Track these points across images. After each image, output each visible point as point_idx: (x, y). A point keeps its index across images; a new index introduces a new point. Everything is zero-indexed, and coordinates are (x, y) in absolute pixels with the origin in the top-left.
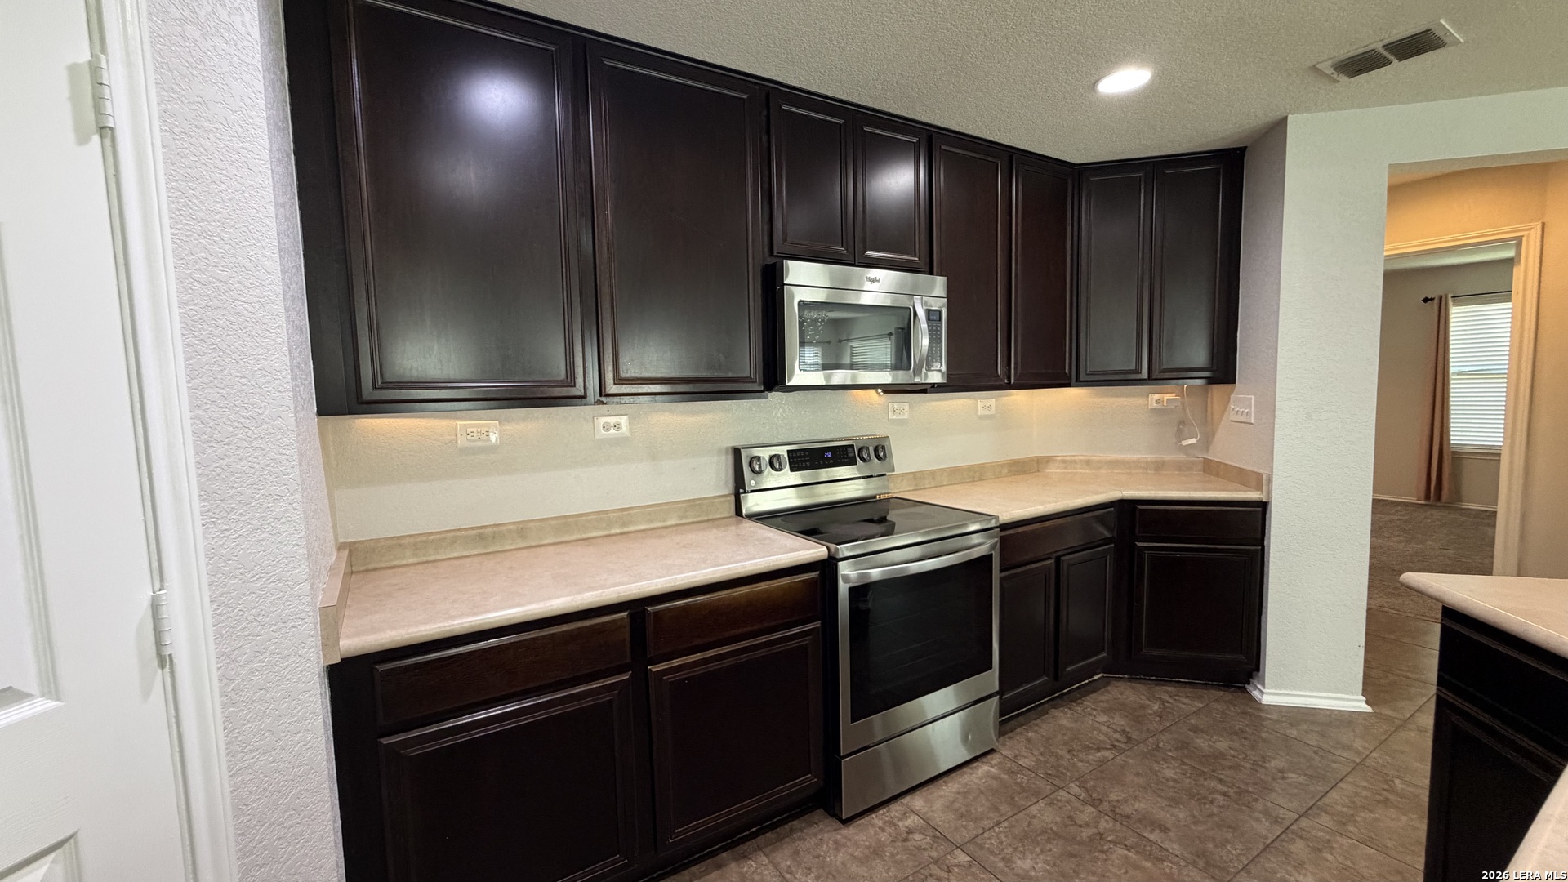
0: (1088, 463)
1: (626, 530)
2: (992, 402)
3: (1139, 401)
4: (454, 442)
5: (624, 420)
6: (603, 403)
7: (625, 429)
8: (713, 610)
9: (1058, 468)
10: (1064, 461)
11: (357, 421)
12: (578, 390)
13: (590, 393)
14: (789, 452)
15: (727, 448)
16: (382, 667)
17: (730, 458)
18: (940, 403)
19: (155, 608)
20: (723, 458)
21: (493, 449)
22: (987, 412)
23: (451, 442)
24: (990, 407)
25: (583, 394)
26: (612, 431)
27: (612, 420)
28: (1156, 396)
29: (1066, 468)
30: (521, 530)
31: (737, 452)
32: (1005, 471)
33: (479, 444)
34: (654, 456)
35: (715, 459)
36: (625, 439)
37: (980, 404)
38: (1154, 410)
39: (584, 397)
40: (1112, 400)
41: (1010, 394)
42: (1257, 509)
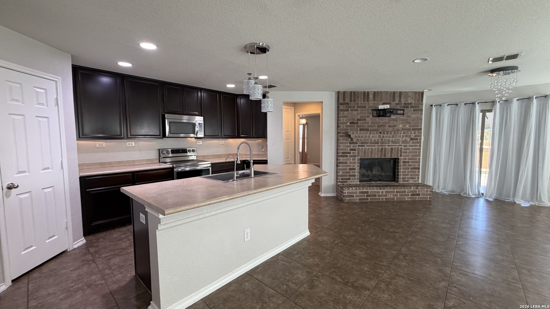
1: (133, 164)
2: (224, 141)
3: (255, 142)
4: (95, 146)
5: (133, 143)
6: (128, 139)
7: (133, 145)
12: (123, 136)
14: (171, 150)
15: (157, 149)
16: (86, 179)
17: (158, 151)
19: (62, 162)
20: (156, 151)
21: (104, 148)
22: (222, 143)
25: (123, 137)
26: (130, 145)
27: (130, 143)
28: (258, 141)
30: (110, 163)
31: (159, 150)
33: (101, 146)
34: (140, 150)
35: (154, 151)
36: (133, 147)
37: (220, 142)
38: (257, 144)
39: (124, 138)
41: (228, 140)
42: (266, 161)
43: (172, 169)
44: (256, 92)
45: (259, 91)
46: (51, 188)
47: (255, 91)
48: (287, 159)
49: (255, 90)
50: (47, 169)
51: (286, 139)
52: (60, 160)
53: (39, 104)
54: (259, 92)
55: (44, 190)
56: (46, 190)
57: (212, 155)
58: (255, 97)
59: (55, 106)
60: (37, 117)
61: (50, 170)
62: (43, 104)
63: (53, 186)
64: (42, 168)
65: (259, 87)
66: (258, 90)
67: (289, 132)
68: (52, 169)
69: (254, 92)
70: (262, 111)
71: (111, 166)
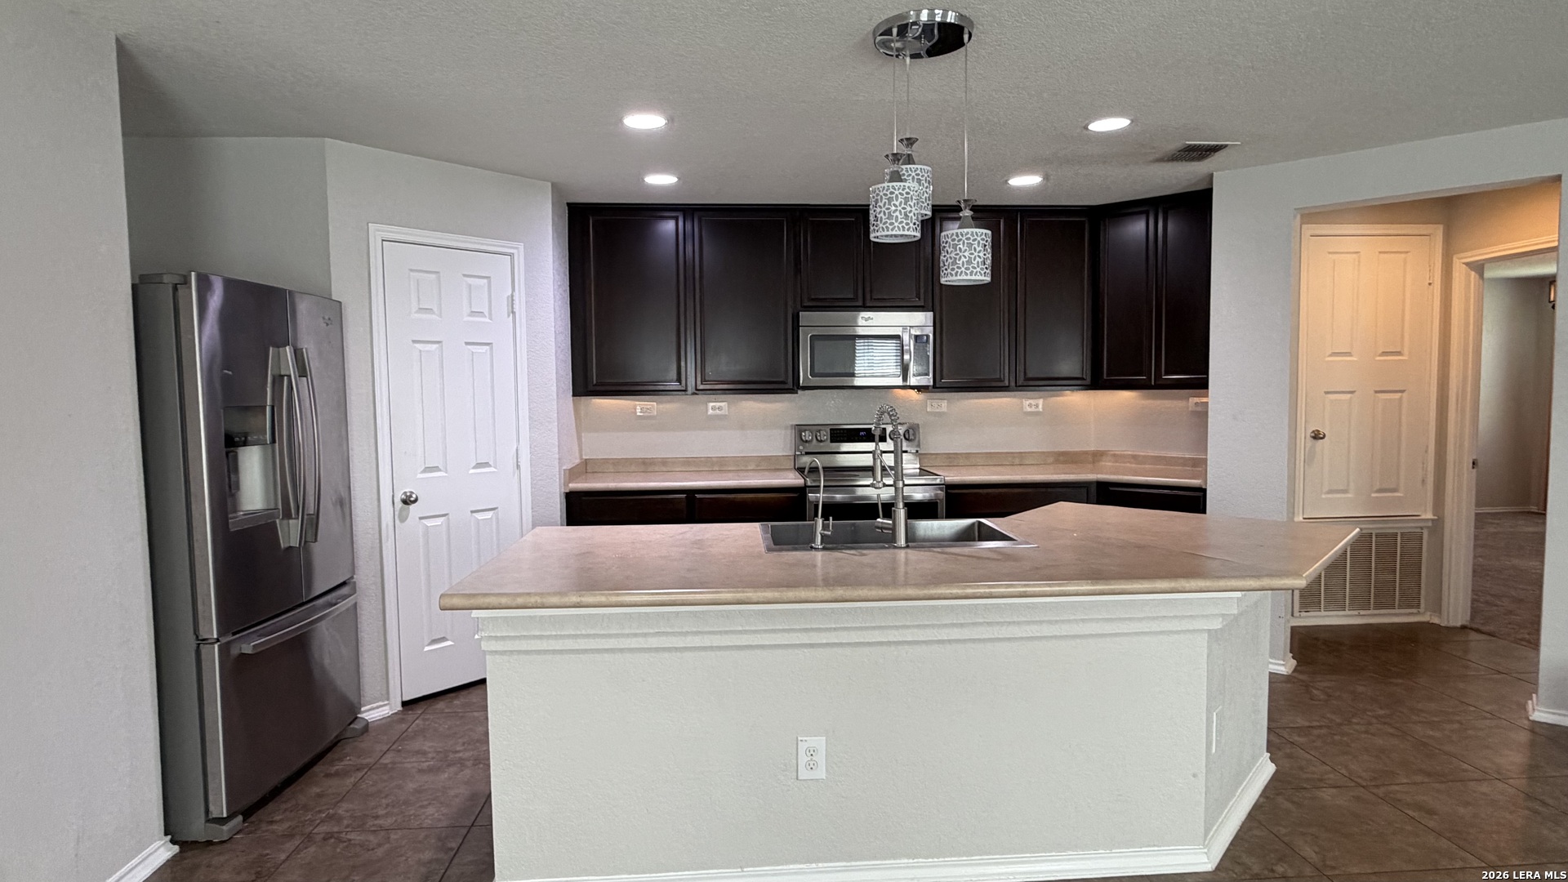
0: (1134, 457)
2: (1040, 401)
3: (1180, 404)
5: (725, 405)
6: (696, 394)
7: (725, 411)
8: (732, 502)
9: (1110, 461)
10: (1114, 455)
11: (594, 400)
12: (683, 387)
13: (689, 388)
14: (831, 430)
15: (792, 425)
17: (794, 432)
18: (981, 401)
19: (517, 453)
20: (789, 432)
21: (653, 418)
22: (1034, 411)
23: (632, 412)
24: (1037, 406)
26: (718, 411)
27: (717, 404)
28: (1196, 400)
29: (1116, 462)
30: (664, 462)
31: (796, 428)
32: (1051, 460)
33: (646, 415)
34: (742, 427)
35: (783, 432)
36: (724, 417)
37: (1026, 403)
39: (686, 391)
40: (1158, 402)
41: (1062, 396)
42: (1201, 494)
43: (801, 491)
44: (897, 213)
45: (909, 209)
46: (491, 513)
47: (893, 208)
48: (1380, 491)
49: (895, 205)
50: (484, 467)
51: (1376, 392)
52: (515, 447)
53: (473, 313)
54: (910, 212)
55: (475, 514)
56: (480, 516)
57: (987, 453)
58: (894, 233)
59: (509, 316)
60: (467, 343)
61: (492, 469)
62: (481, 313)
63: (497, 508)
64: (474, 464)
65: (908, 193)
66: (905, 204)
67: (1399, 353)
68: (495, 468)
69: (889, 213)
70: (943, 281)
71: (664, 469)
